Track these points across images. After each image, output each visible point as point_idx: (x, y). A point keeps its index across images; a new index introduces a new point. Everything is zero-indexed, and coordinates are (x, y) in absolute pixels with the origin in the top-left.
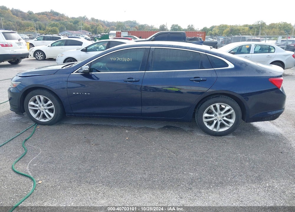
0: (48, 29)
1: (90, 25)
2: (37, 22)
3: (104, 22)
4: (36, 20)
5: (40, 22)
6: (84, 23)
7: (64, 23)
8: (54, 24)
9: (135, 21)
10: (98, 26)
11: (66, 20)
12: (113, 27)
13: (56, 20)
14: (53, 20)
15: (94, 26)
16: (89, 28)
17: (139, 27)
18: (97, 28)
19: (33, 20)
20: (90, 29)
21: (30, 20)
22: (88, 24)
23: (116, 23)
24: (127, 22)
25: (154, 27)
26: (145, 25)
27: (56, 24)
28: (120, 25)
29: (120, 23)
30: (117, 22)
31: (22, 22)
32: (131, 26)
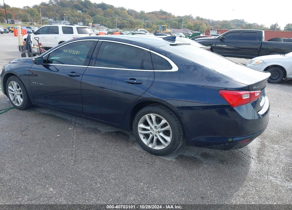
0: (154, 27)
1: (194, 23)
2: (146, 21)
3: (209, 21)
4: (146, 19)
5: (148, 21)
6: (189, 21)
7: (169, 21)
8: (160, 22)
9: (243, 20)
10: (201, 24)
11: (172, 19)
12: (218, 25)
13: (163, 19)
14: (161, 19)
15: (198, 24)
16: (191, 26)
17: (245, 26)
18: (199, 26)
19: (143, 19)
20: (193, 28)
21: (141, 18)
22: (192, 22)
23: (221, 22)
24: (233, 21)
25: (264, 26)
26: (254, 24)
27: (162, 23)
28: (225, 24)
29: (226, 22)
30: (223, 20)
31: (134, 20)
32: (238, 25)
